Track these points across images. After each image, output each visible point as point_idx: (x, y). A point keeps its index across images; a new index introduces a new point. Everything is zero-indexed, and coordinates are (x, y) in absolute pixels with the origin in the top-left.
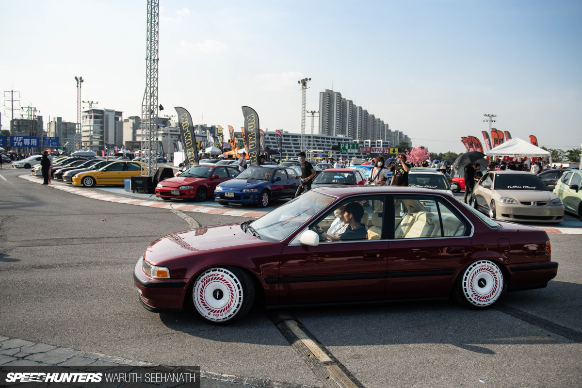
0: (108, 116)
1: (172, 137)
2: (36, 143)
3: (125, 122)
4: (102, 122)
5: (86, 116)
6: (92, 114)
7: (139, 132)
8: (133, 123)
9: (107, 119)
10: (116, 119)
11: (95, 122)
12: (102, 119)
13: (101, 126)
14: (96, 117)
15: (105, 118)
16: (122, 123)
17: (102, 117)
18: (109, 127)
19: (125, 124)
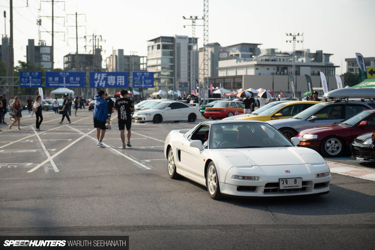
0: (179, 44)
1: (268, 69)
2: (123, 82)
3: (201, 51)
4: (172, 54)
5: (153, 46)
6: (160, 43)
7: (222, 64)
8: (212, 53)
9: (179, 48)
10: (190, 48)
11: (164, 54)
12: (172, 49)
13: (171, 59)
14: (165, 47)
15: (176, 47)
16: (197, 53)
17: (172, 47)
18: (181, 59)
19: (201, 55)
